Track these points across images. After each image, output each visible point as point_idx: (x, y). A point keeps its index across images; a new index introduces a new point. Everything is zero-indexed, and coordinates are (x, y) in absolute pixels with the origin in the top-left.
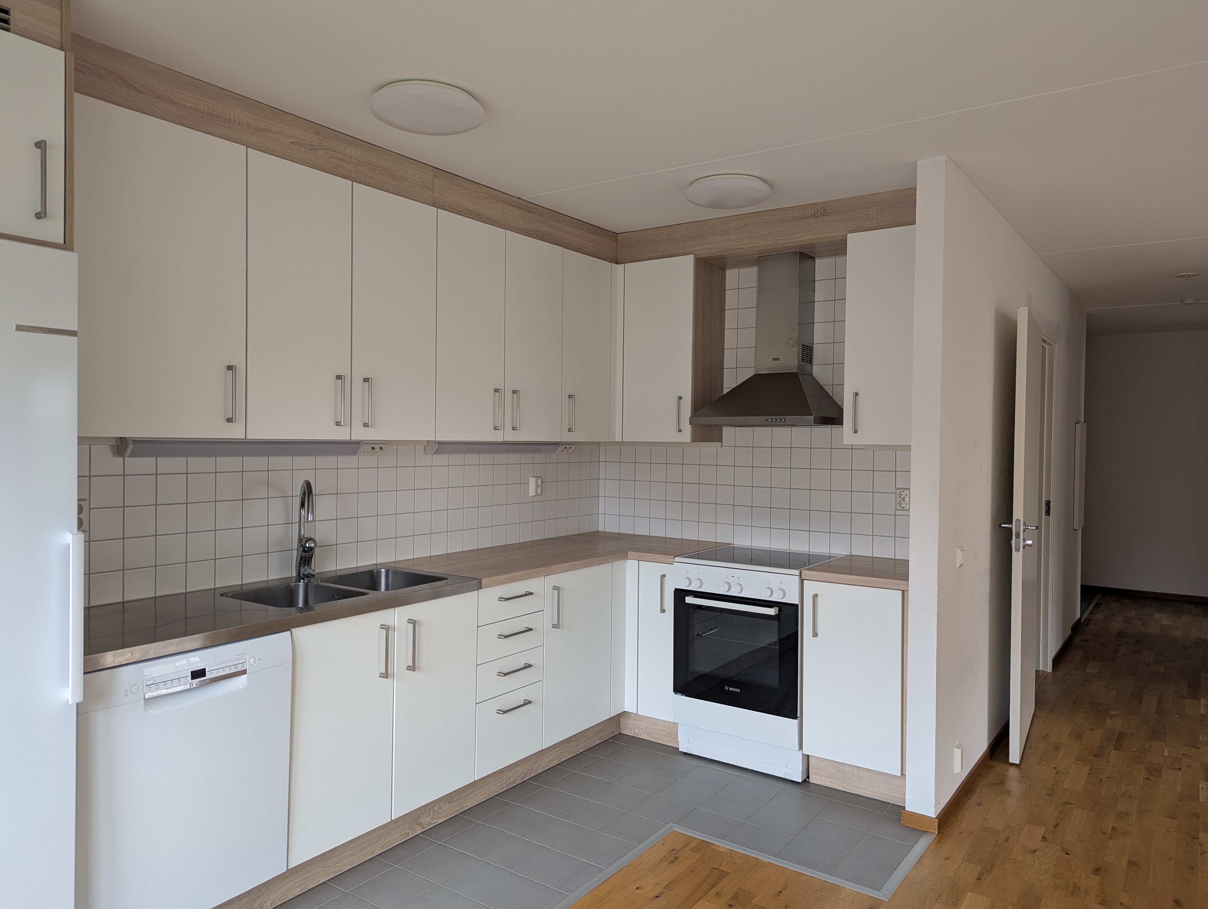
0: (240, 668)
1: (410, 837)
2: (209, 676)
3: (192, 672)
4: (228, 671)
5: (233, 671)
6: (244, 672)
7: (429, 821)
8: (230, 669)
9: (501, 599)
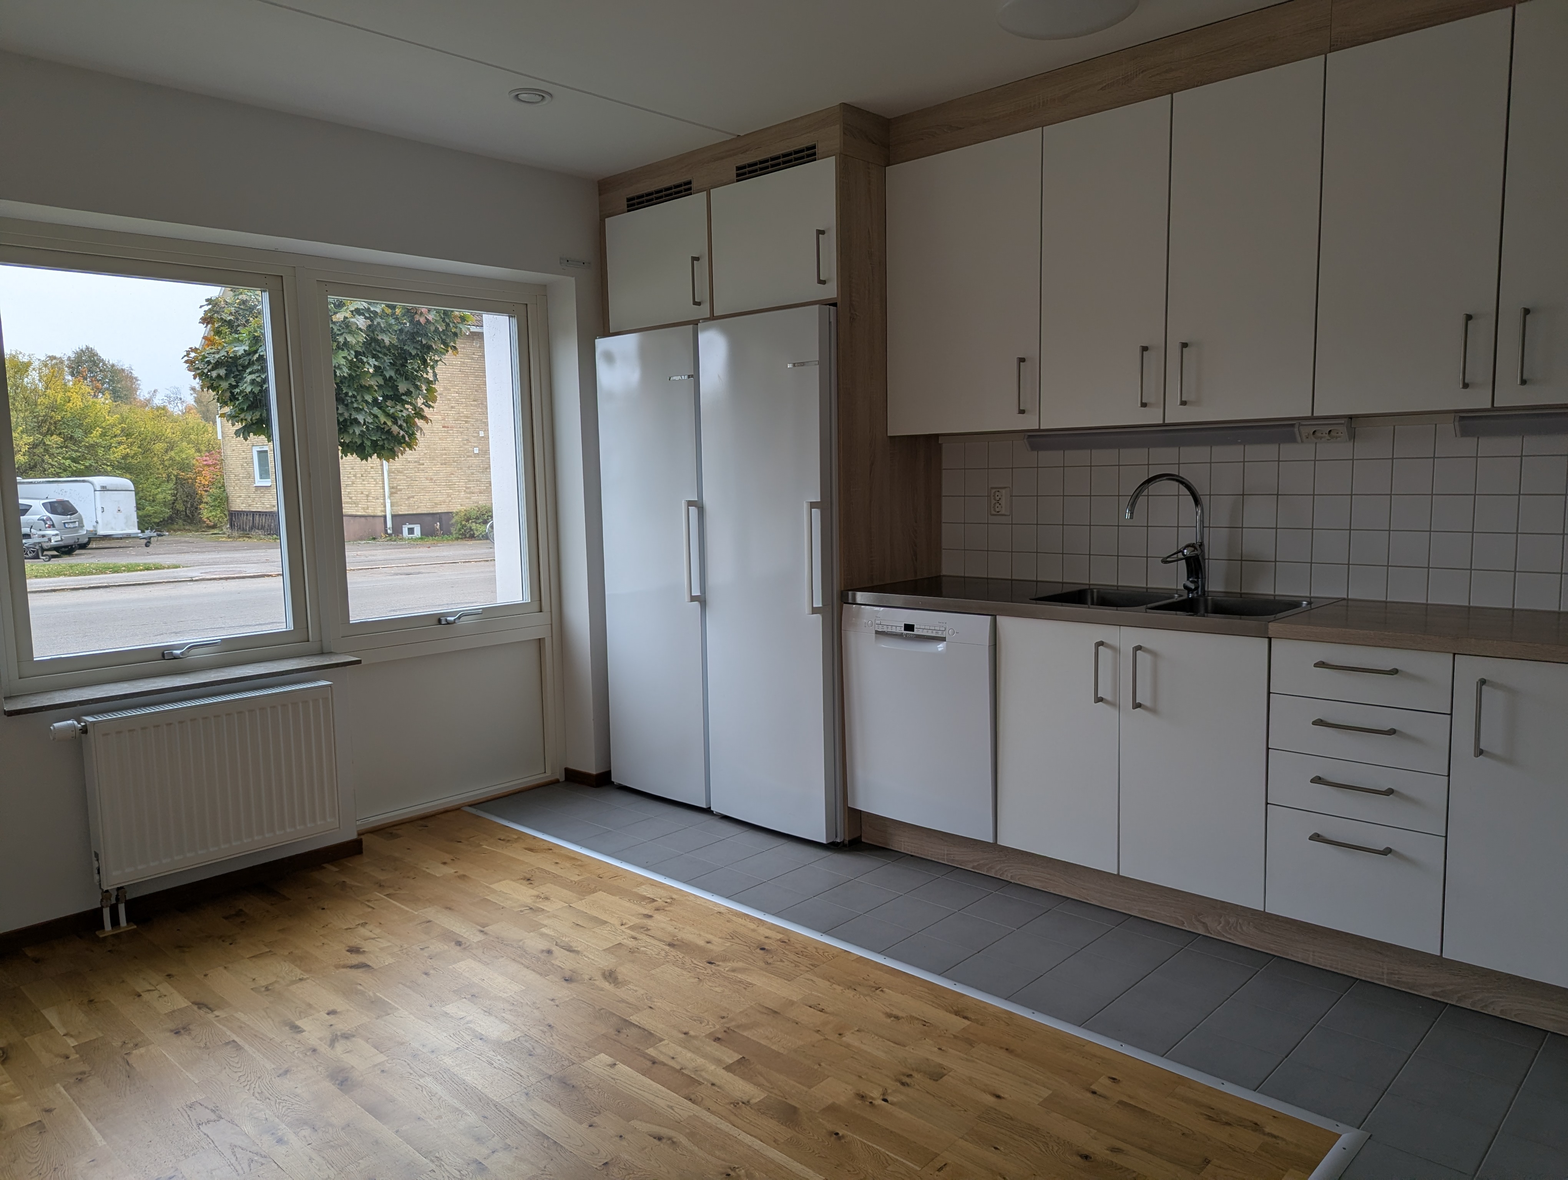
0: (940, 635)
1: (1183, 928)
2: (916, 632)
3: (905, 625)
4: (930, 634)
5: (934, 635)
6: (943, 639)
7: (1216, 928)
8: (927, 632)
9: (1321, 665)
